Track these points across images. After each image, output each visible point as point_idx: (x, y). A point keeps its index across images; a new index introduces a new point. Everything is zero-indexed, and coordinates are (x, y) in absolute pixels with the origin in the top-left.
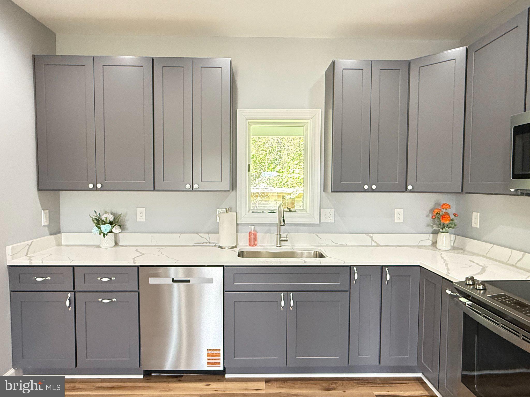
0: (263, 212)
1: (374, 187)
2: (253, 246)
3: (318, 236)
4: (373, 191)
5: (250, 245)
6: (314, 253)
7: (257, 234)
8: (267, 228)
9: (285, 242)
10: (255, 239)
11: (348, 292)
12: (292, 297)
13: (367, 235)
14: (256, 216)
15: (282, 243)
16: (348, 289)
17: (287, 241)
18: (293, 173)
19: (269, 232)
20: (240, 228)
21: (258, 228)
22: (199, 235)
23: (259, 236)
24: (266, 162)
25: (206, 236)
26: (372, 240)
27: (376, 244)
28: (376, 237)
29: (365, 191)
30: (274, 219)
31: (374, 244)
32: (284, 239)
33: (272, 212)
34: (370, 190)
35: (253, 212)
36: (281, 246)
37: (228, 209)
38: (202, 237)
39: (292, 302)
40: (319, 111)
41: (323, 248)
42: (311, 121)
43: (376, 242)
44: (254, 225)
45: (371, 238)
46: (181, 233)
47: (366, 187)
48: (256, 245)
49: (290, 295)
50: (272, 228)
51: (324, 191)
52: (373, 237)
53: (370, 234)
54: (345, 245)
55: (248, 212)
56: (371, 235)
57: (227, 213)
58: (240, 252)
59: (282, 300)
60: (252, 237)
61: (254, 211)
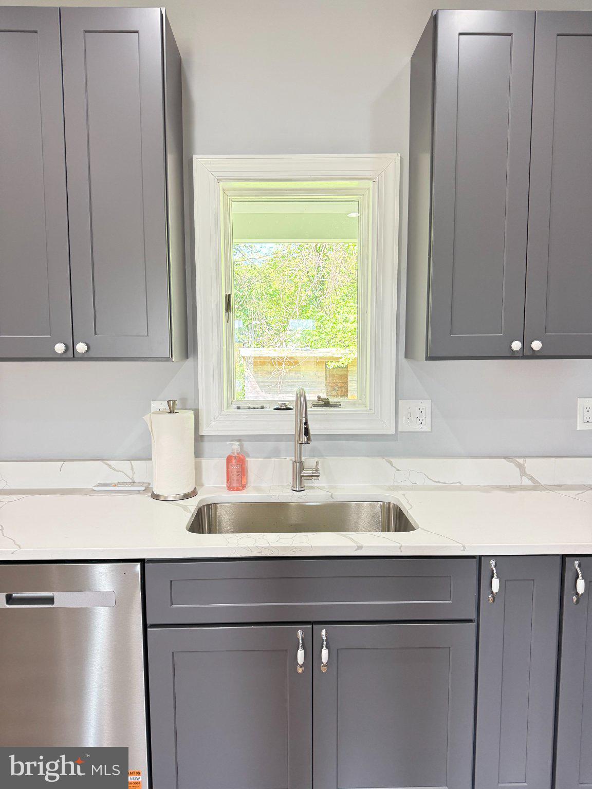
0: (262, 407)
1: (537, 345)
2: (238, 490)
3: (391, 463)
4: (535, 355)
5: (230, 488)
6: (382, 508)
7: (246, 459)
8: (271, 445)
9: (313, 480)
10: (243, 472)
11: (475, 624)
12: (325, 638)
13: (511, 462)
14: (244, 417)
15: (307, 483)
16: (473, 616)
17: (318, 476)
18: (345, 321)
19: (276, 454)
20: (207, 446)
21: (247, 446)
22: (108, 465)
23: (253, 464)
24: (297, 302)
25: (124, 465)
26: (523, 473)
27: (530, 483)
28: (531, 465)
29: (513, 356)
30: (288, 424)
31: (527, 482)
32: (309, 472)
33: (284, 407)
34: (527, 354)
35: (239, 408)
36: (303, 489)
37: (174, 403)
38: (114, 469)
39: (325, 653)
40: (396, 157)
41: (404, 495)
42: (376, 183)
43: (531, 478)
44: (240, 439)
45: (520, 466)
46: (64, 461)
47: (516, 345)
48: (244, 487)
49: (321, 635)
50: (283, 445)
51: (406, 357)
52: (524, 465)
53: (518, 460)
54: (458, 484)
55: (228, 408)
56: (521, 461)
57: (170, 413)
58: (204, 506)
59: (298, 648)
60: (235, 467)
61: (241, 405)
